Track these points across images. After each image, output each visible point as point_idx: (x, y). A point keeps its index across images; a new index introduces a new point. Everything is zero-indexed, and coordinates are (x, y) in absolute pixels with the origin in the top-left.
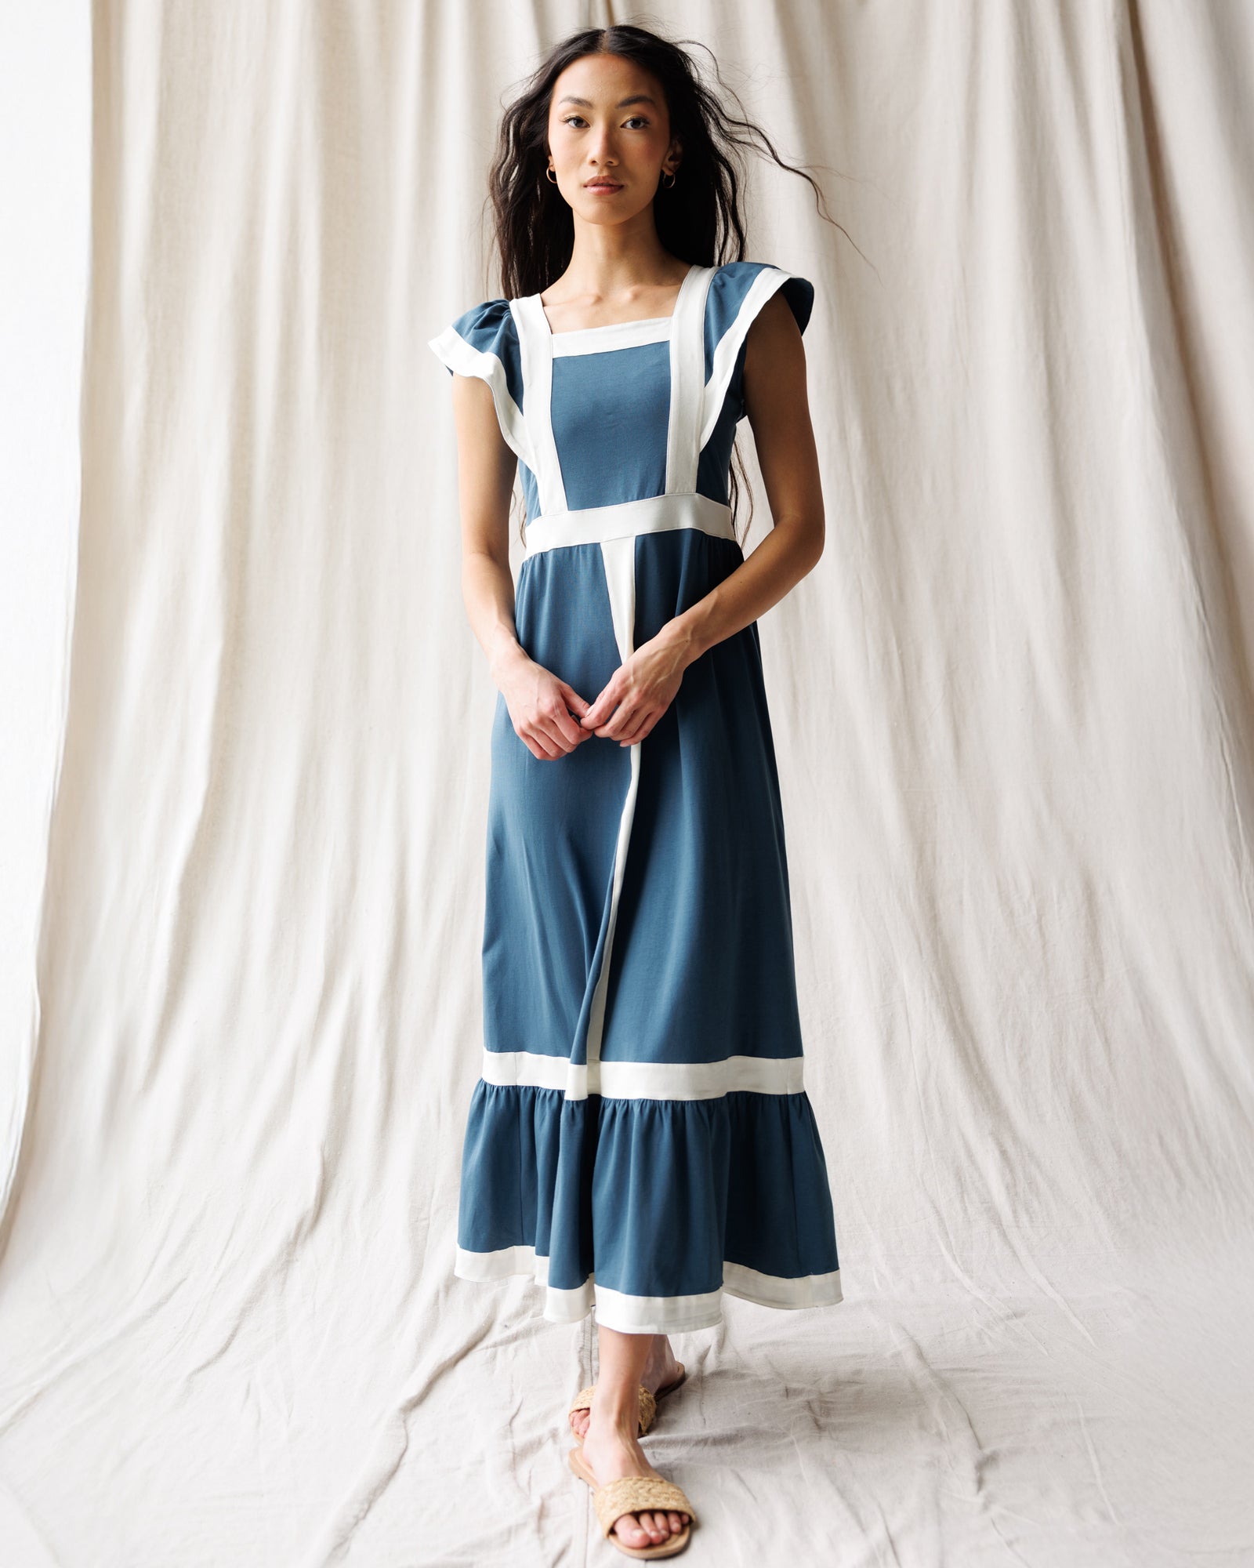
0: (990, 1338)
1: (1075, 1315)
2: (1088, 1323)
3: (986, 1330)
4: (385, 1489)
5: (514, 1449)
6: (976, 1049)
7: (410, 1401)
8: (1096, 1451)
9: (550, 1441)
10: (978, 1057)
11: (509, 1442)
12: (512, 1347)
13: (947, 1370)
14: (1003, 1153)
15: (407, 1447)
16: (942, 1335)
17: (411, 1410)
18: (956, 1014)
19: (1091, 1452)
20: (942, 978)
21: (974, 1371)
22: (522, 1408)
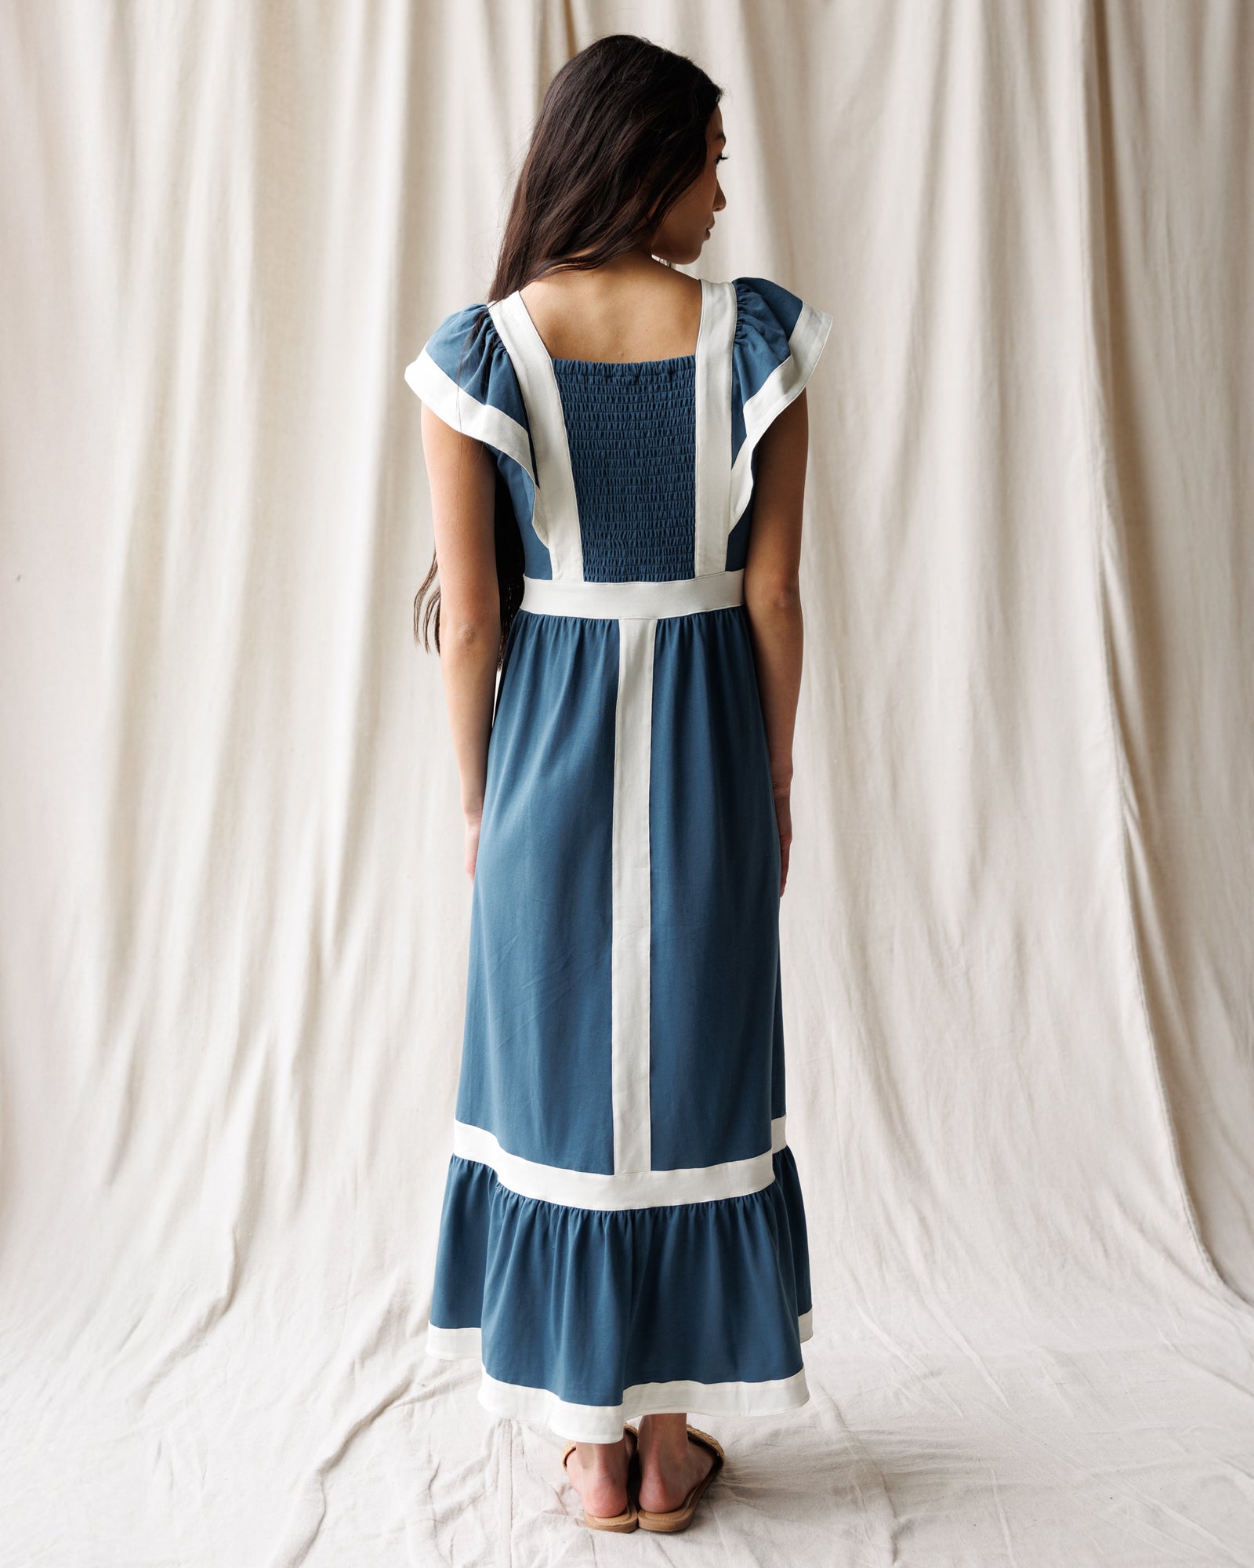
0: (907, 1398)
1: (990, 1375)
2: (1003, 1383)
3: (903, 1390)
4: (304, 1557)
5: (435, 1516)
6: (900, 1108)
7: (327, 1462)
8: (1007, 1520)
9: (471, 1507)
10: (902, 1115)
11: (429, 1507)
12: (429, 1403)
13: (864, 1431)
14: (923, 1220)
15: (325, 1512)
16: (860, 1395)
17: (328, 1471)
18: (882, 1070)
19: (1003, 1521)
20: (870, 1032)
21: (891, 1433)
22: (440, 1471)
